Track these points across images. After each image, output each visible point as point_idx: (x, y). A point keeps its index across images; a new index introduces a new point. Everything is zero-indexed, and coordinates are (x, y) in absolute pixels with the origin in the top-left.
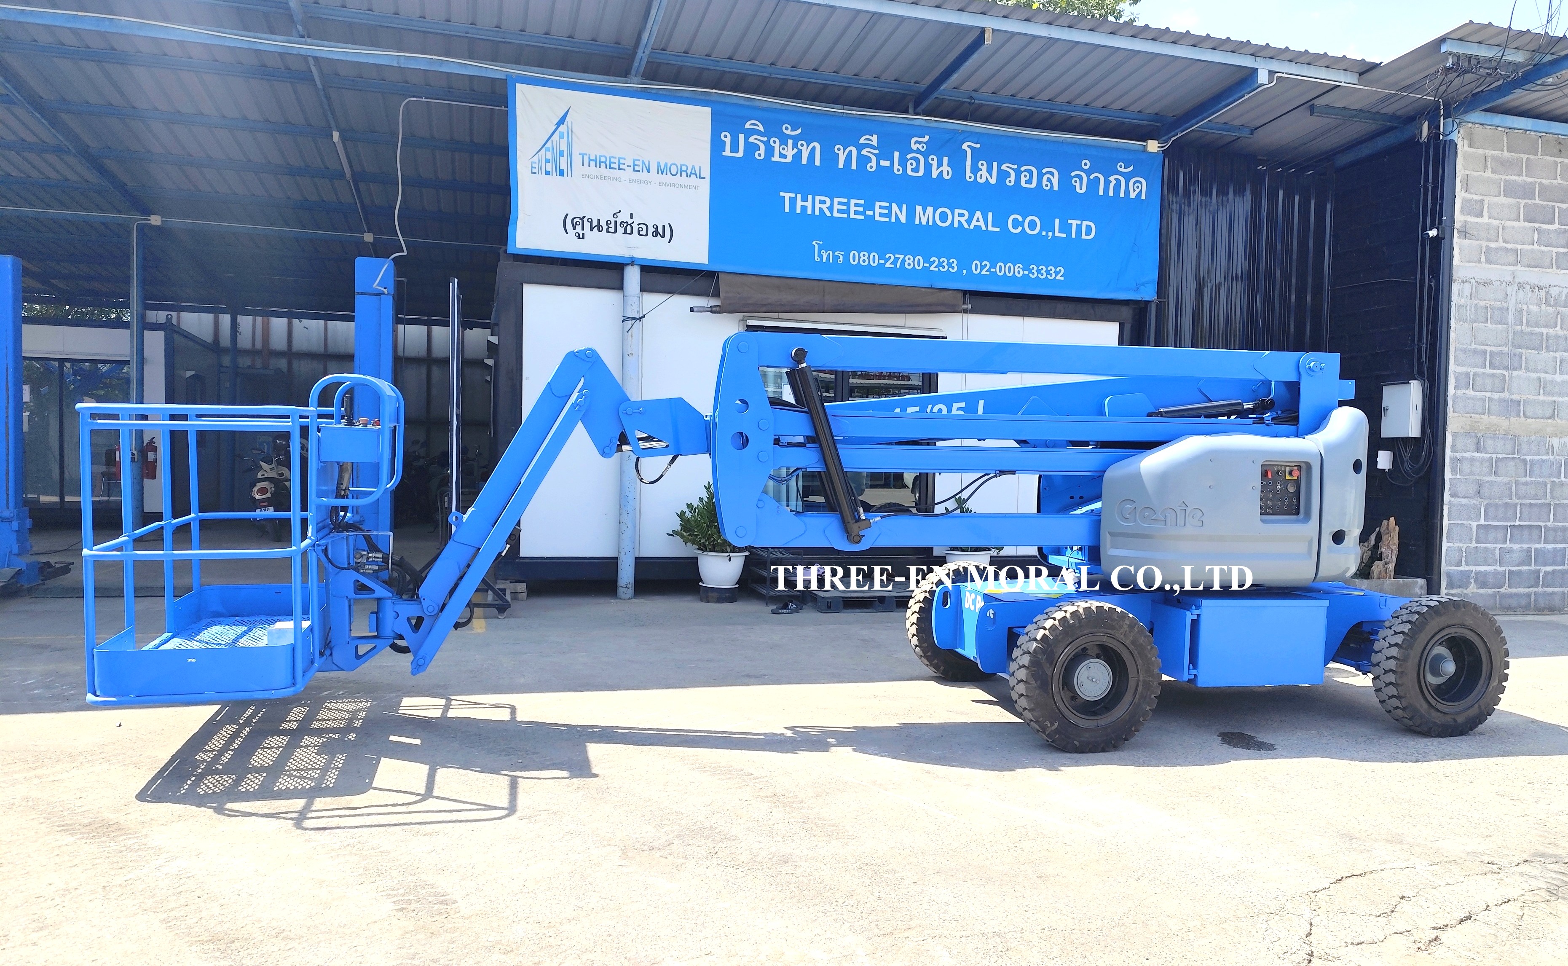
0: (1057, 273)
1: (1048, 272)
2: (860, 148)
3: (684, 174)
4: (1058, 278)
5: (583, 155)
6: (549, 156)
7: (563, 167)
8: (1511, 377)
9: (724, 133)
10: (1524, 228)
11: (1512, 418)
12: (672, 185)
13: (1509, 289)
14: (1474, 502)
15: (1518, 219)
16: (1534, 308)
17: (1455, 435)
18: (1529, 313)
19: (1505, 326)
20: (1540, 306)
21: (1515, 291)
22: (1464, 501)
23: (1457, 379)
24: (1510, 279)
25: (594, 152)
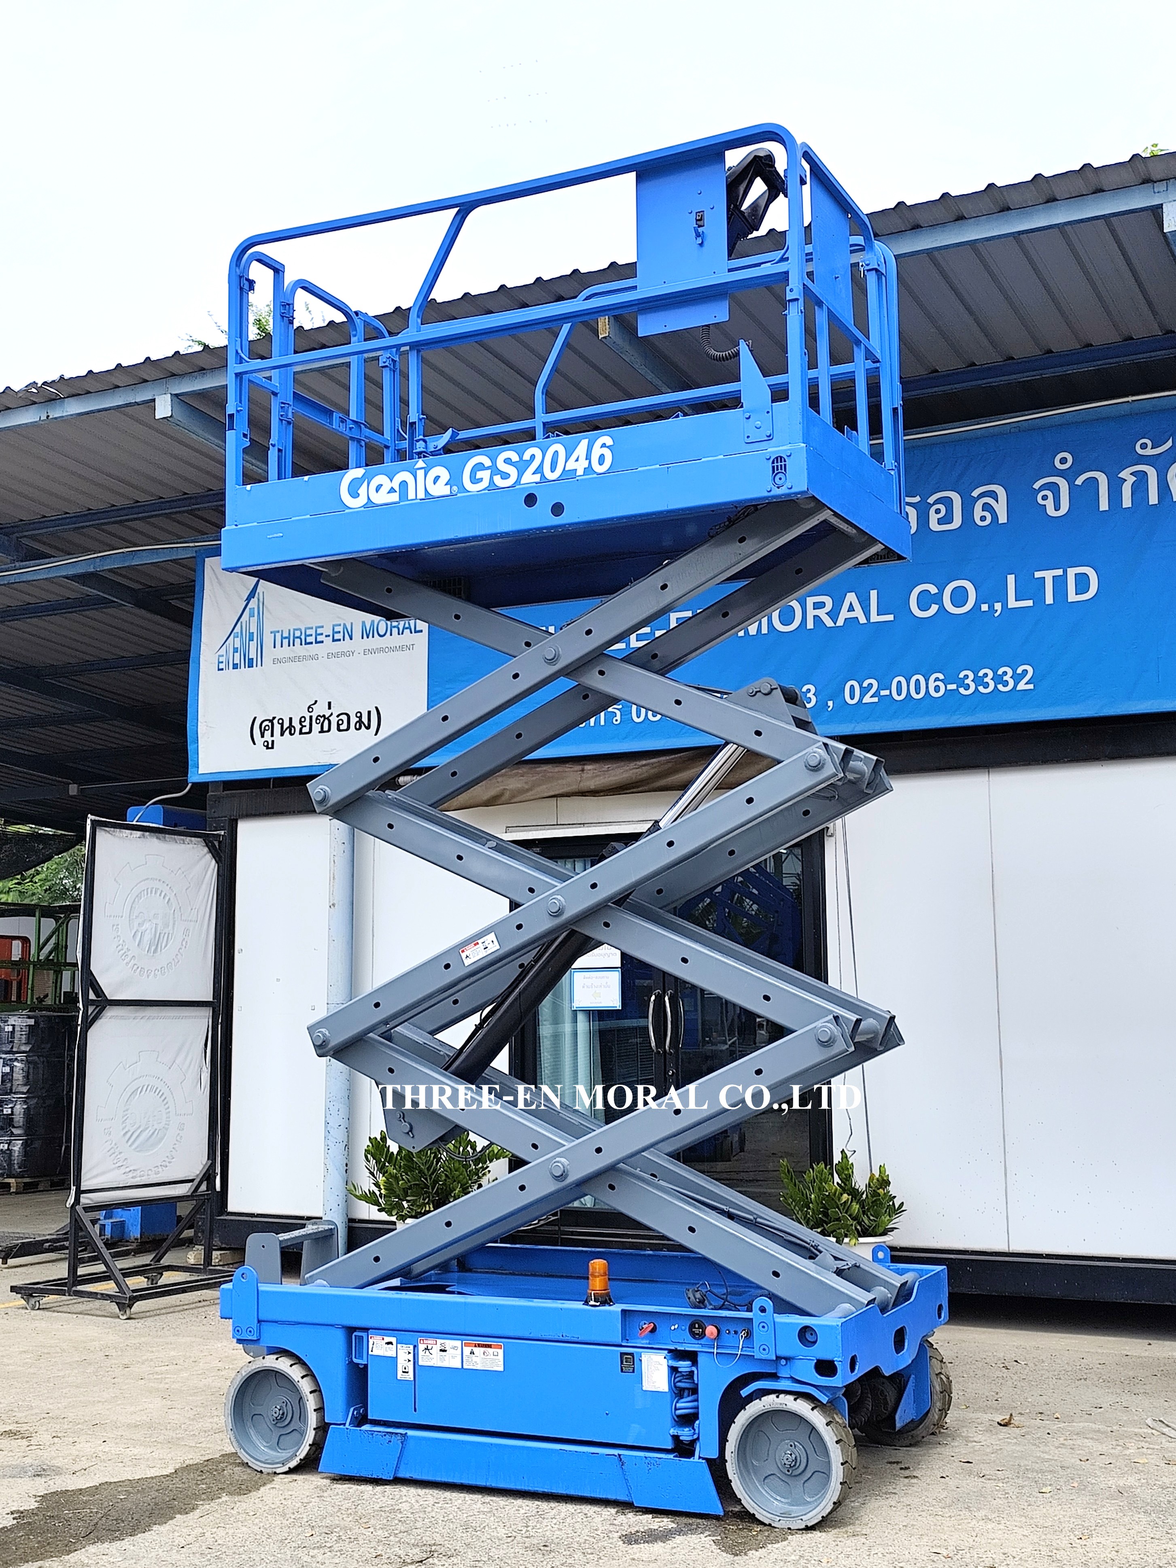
0: (1017, 678)
1: (999, 679)
3: (395, 631)
4: (1021, 686)
5: (275, 633)
6: (237, 645)
7: (253, 655)
12: (381, 650)
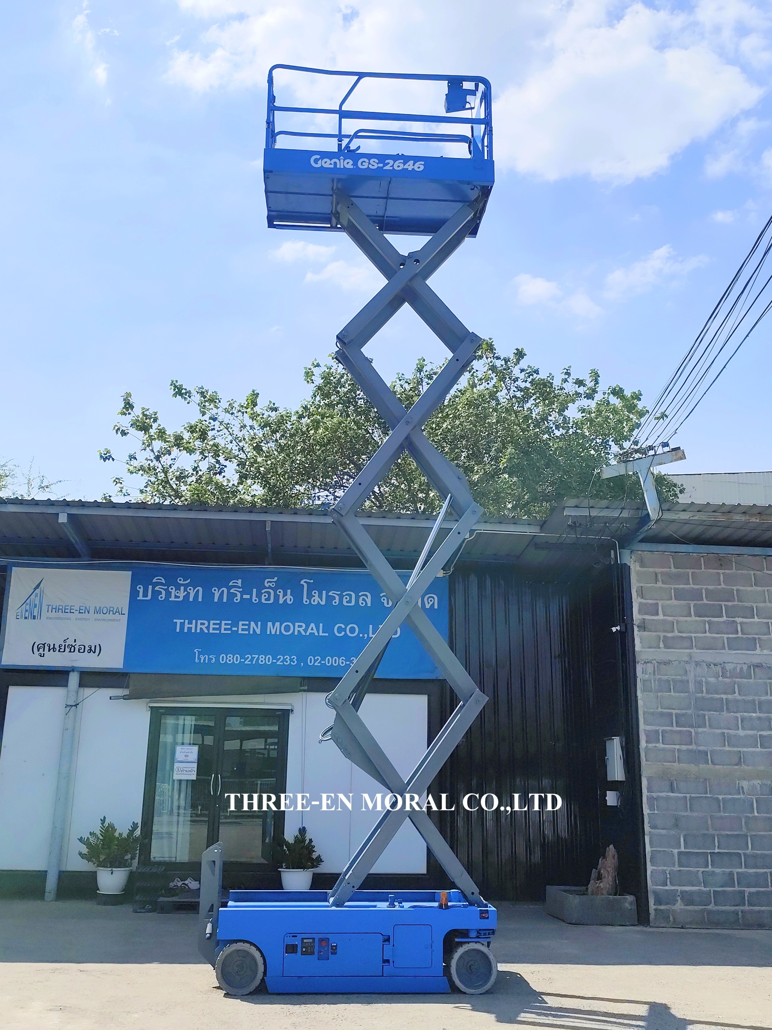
2: (229, 588)
3: (111, 612)
5: (49, 606)
6: (28, 608)
7: (36, 614)
8: (696, 733)
9: (139, 586)
10: (697, 621)
11: (700, 765)
12: (104, 620)
13: (688, 667)
14: (672, 832)
15: (690, 616)
16: (712, 680)
17: (649, 779)
18: (707, 683)
19: (687, 694)
20: (717, 677)
21: (693, 668)
22: (663, 832)
23: (647, 736)
24: (687, 659)
25: (56, 603)
